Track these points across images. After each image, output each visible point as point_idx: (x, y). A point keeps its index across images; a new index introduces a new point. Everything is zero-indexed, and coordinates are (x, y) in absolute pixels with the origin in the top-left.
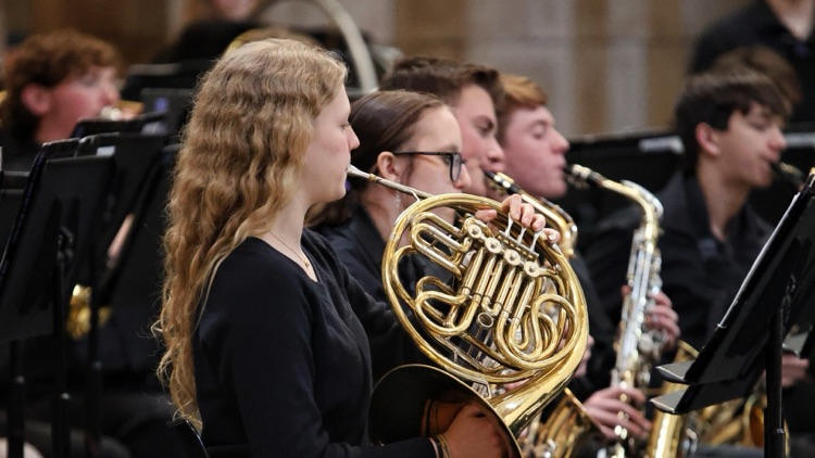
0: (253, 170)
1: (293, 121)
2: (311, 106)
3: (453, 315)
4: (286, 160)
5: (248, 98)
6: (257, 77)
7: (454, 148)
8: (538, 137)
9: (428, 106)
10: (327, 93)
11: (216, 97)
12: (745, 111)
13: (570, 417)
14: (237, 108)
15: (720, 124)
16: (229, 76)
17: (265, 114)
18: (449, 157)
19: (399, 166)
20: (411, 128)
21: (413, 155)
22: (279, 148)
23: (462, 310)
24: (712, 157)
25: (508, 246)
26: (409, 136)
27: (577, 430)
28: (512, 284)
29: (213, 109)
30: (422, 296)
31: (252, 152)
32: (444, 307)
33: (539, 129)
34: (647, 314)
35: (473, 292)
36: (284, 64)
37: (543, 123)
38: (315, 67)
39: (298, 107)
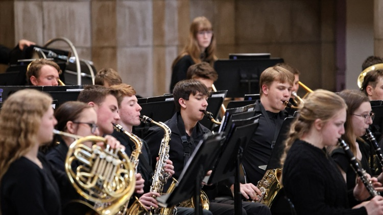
0: (22, 135)
1: (33, 119)
2: (40, 114)
3: (90, 180)
4: (33, 132)
5: (18, 112)
6: (21, 104)
7: (94, 122)
8: (131, 105)
9: (86, 107)
10: (45, 108)
11: (8, 111)
12: (194, 94)
13: (137, 207)
14: (15, 115)
15: (186, 98)
16: (12, 103)
17: (25, 116)
18: (91, 125)
19: (74, 127)
20: (79, 115)
21: (79, 123)
22: (31, 128)
23: (93, 178)
24: (185, 109)
25: (108, 154)
26: (78, 117)
27: (139, 212)
28: (109, 168)
29: (7, 115)
30: (79, 174)
31: (21, 130)
32: (87, 178)
33: (132, 103)
34: (163, 167)
35: (96, 172)
36: (31, 100)
37: (133, 100)
38: (41, 100)
39: (36, 114)
